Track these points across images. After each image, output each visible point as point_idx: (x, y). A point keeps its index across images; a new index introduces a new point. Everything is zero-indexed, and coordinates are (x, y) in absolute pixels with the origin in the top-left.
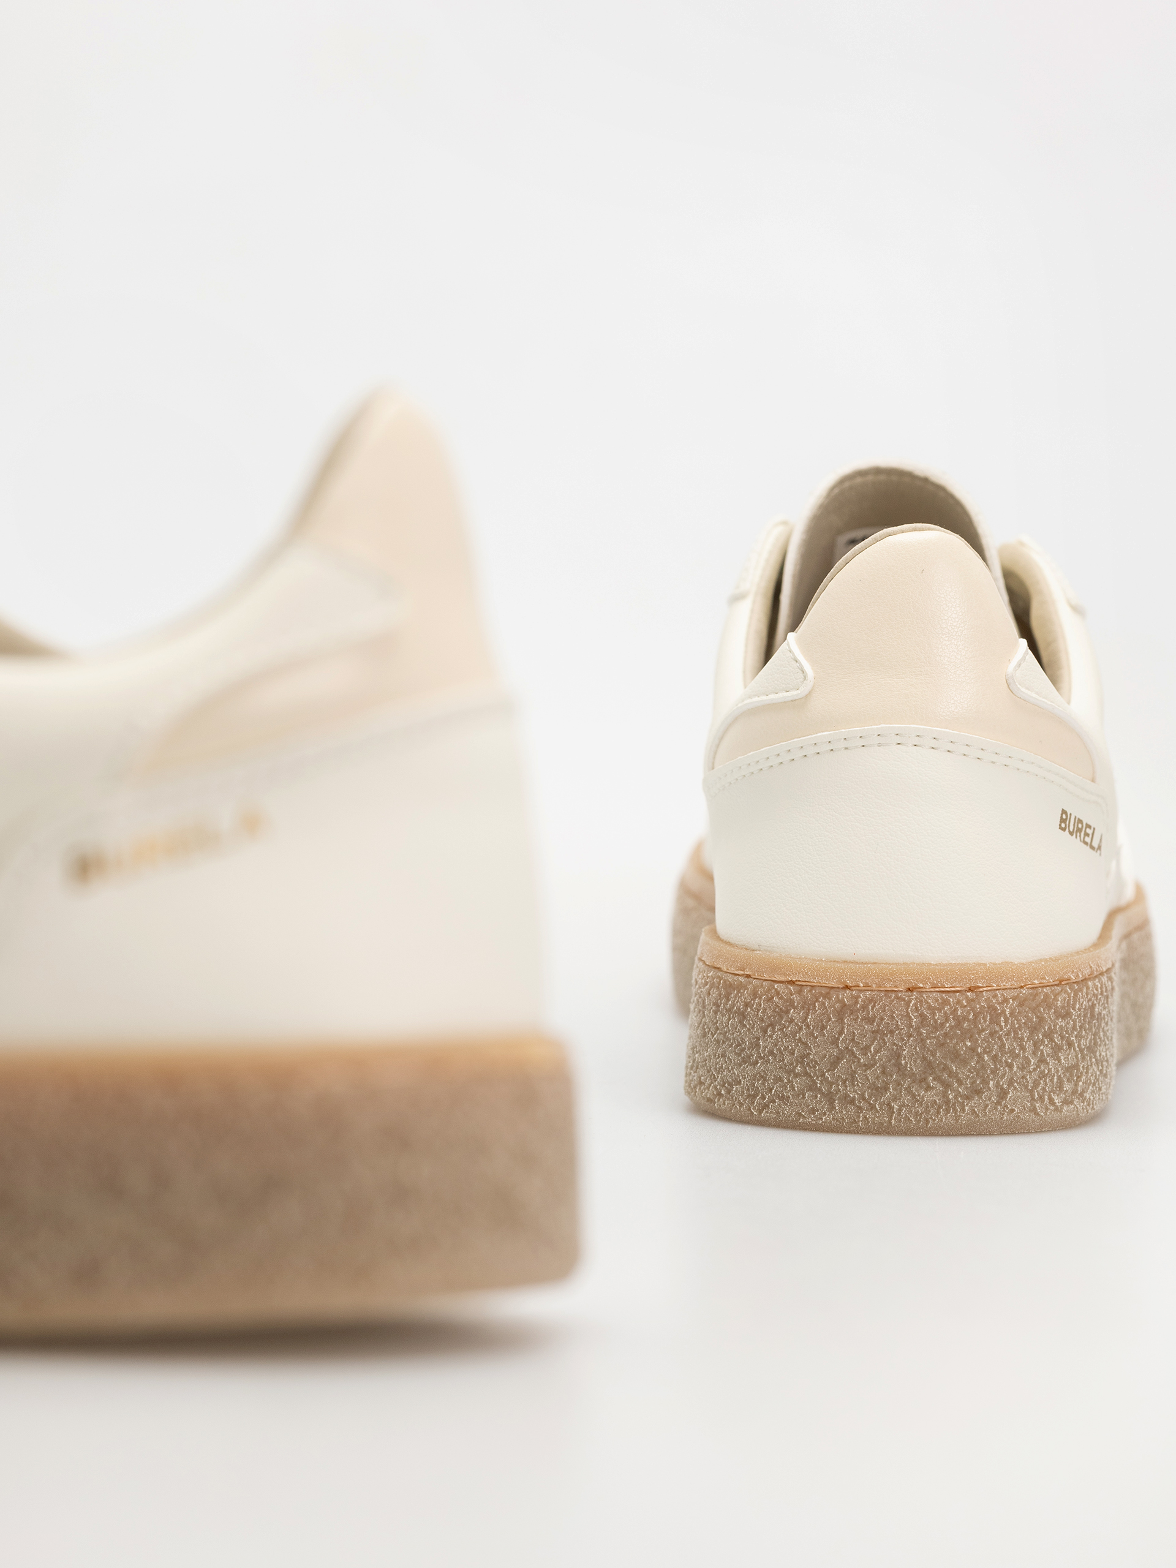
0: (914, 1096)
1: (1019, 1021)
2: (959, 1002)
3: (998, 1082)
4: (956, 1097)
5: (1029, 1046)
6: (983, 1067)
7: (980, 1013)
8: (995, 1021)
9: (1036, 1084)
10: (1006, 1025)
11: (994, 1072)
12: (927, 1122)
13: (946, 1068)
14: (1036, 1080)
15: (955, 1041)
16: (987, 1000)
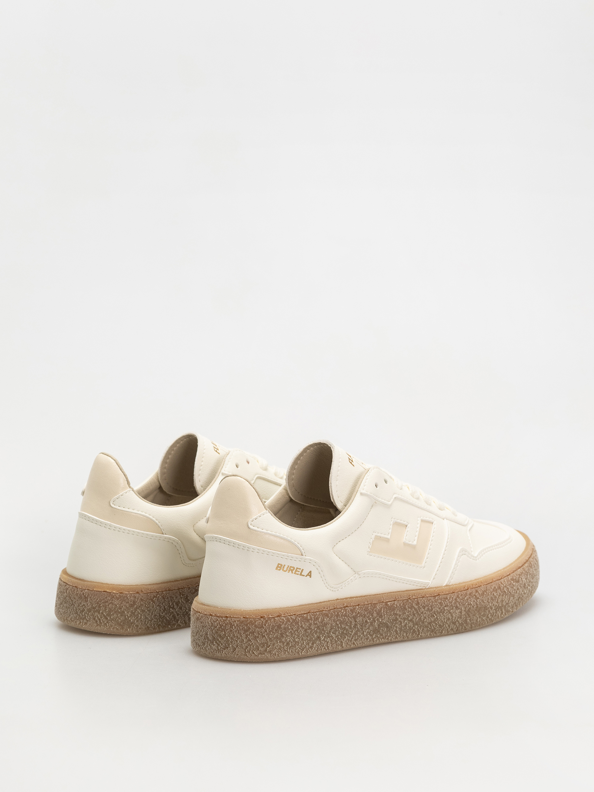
0: (211, 647)
1: (240, 628)
2: (221, 620)
3: (233, 645)
4: (221, 648)
5: (244, 636)
6: (228, 641)
7: (227, 624)
8: (231, 627)
9: (247, 647)
10: (235, 629)
11: (232, 642)
12: (214, 654)
13: (218, 640)
14: (247, 646)
15: (220, 632)
16: (229, 621)
